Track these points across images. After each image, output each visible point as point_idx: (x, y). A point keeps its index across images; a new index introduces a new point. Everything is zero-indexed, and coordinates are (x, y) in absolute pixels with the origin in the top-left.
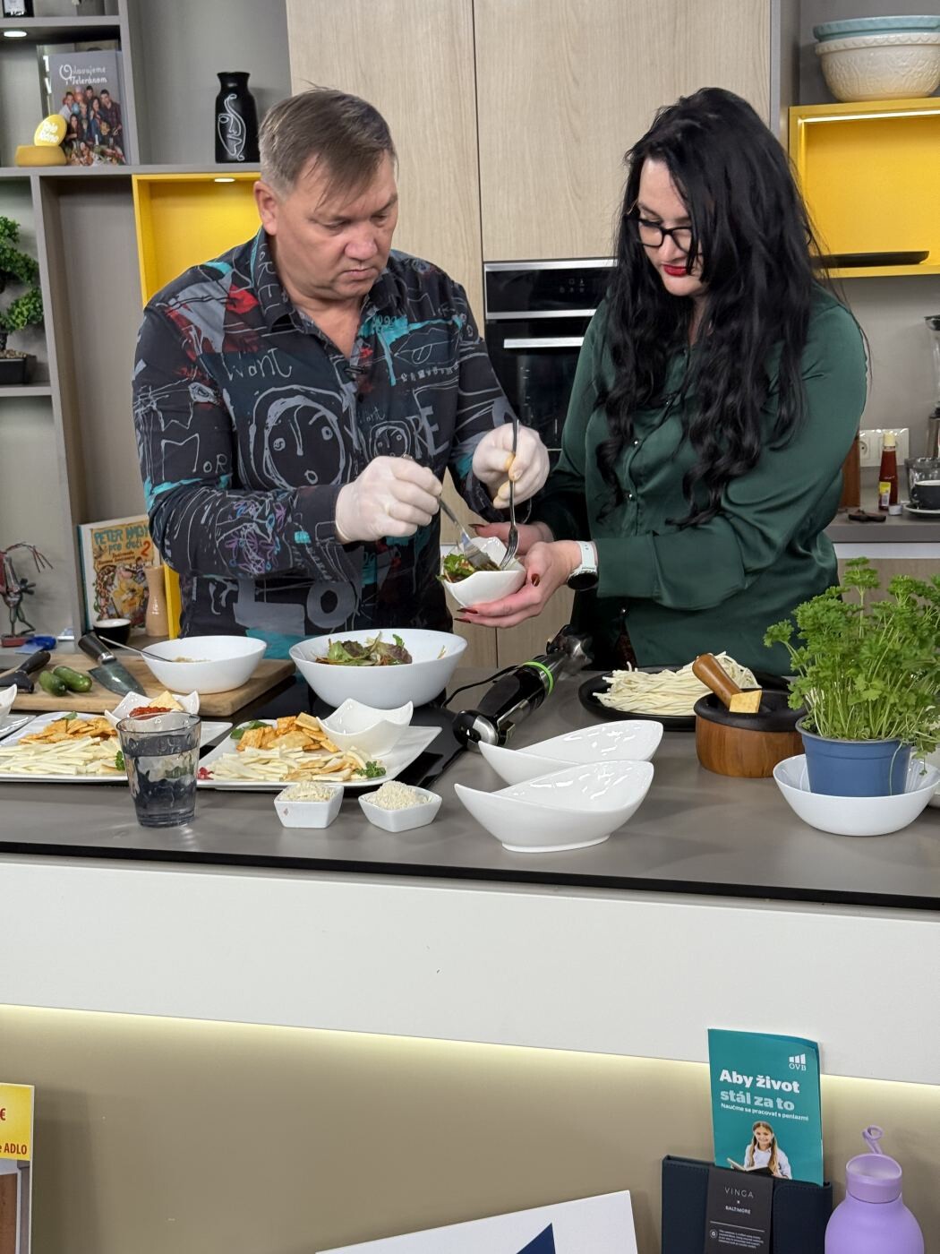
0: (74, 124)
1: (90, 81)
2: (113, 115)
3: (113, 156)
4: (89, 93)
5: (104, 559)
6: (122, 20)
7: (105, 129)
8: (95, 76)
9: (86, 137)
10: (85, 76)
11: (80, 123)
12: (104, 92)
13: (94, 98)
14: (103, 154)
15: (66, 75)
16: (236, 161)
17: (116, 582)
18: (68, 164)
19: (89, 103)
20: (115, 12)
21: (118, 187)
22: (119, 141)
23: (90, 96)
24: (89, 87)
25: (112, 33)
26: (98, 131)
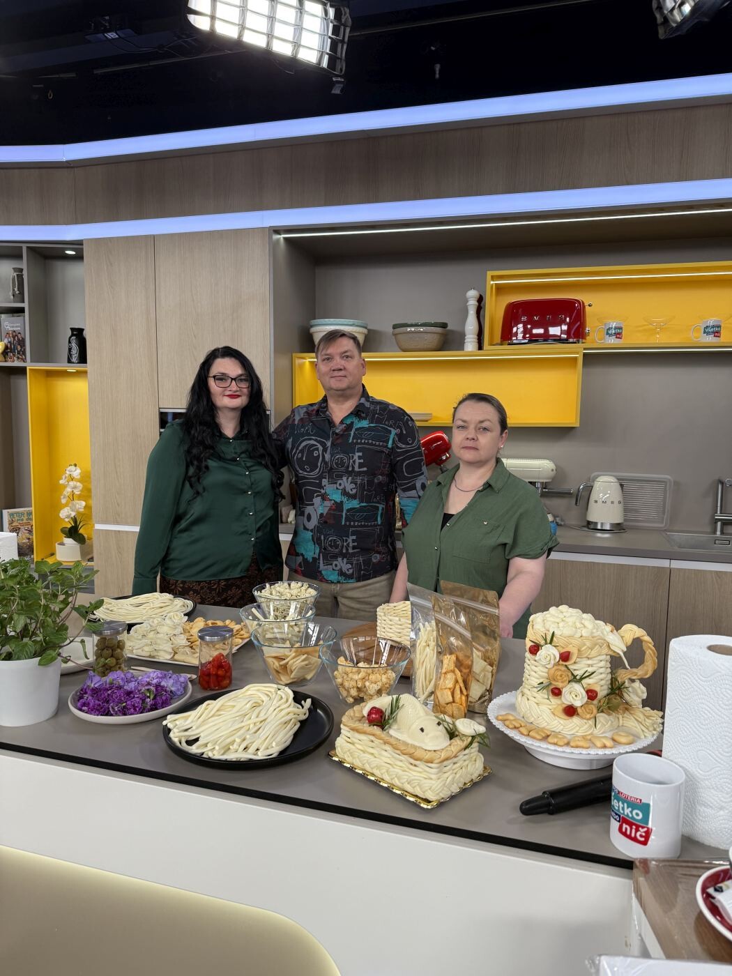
0: (9, 346)
1: (15, 329)
2: (22, 342)
3: (22, 359)
4: (14, 334)
5: (14, 524)
6: (26, 305)
7: (19, 348)
8: (17, 327)
9: (12, 351)
10: (13, 327)
11: (11, 346)
12: (19, 333)
13: (16, 335)
14: (18, 358)
15: (7, 326)
17: (20, 534)
18: (6, 361)
19: (14, 337)
20: (23, 302)
21: (22, 371)
22: (24, 353)
23: (15, 335)
24: (14, 332)
25: (21, 310)
26: (17, 349)
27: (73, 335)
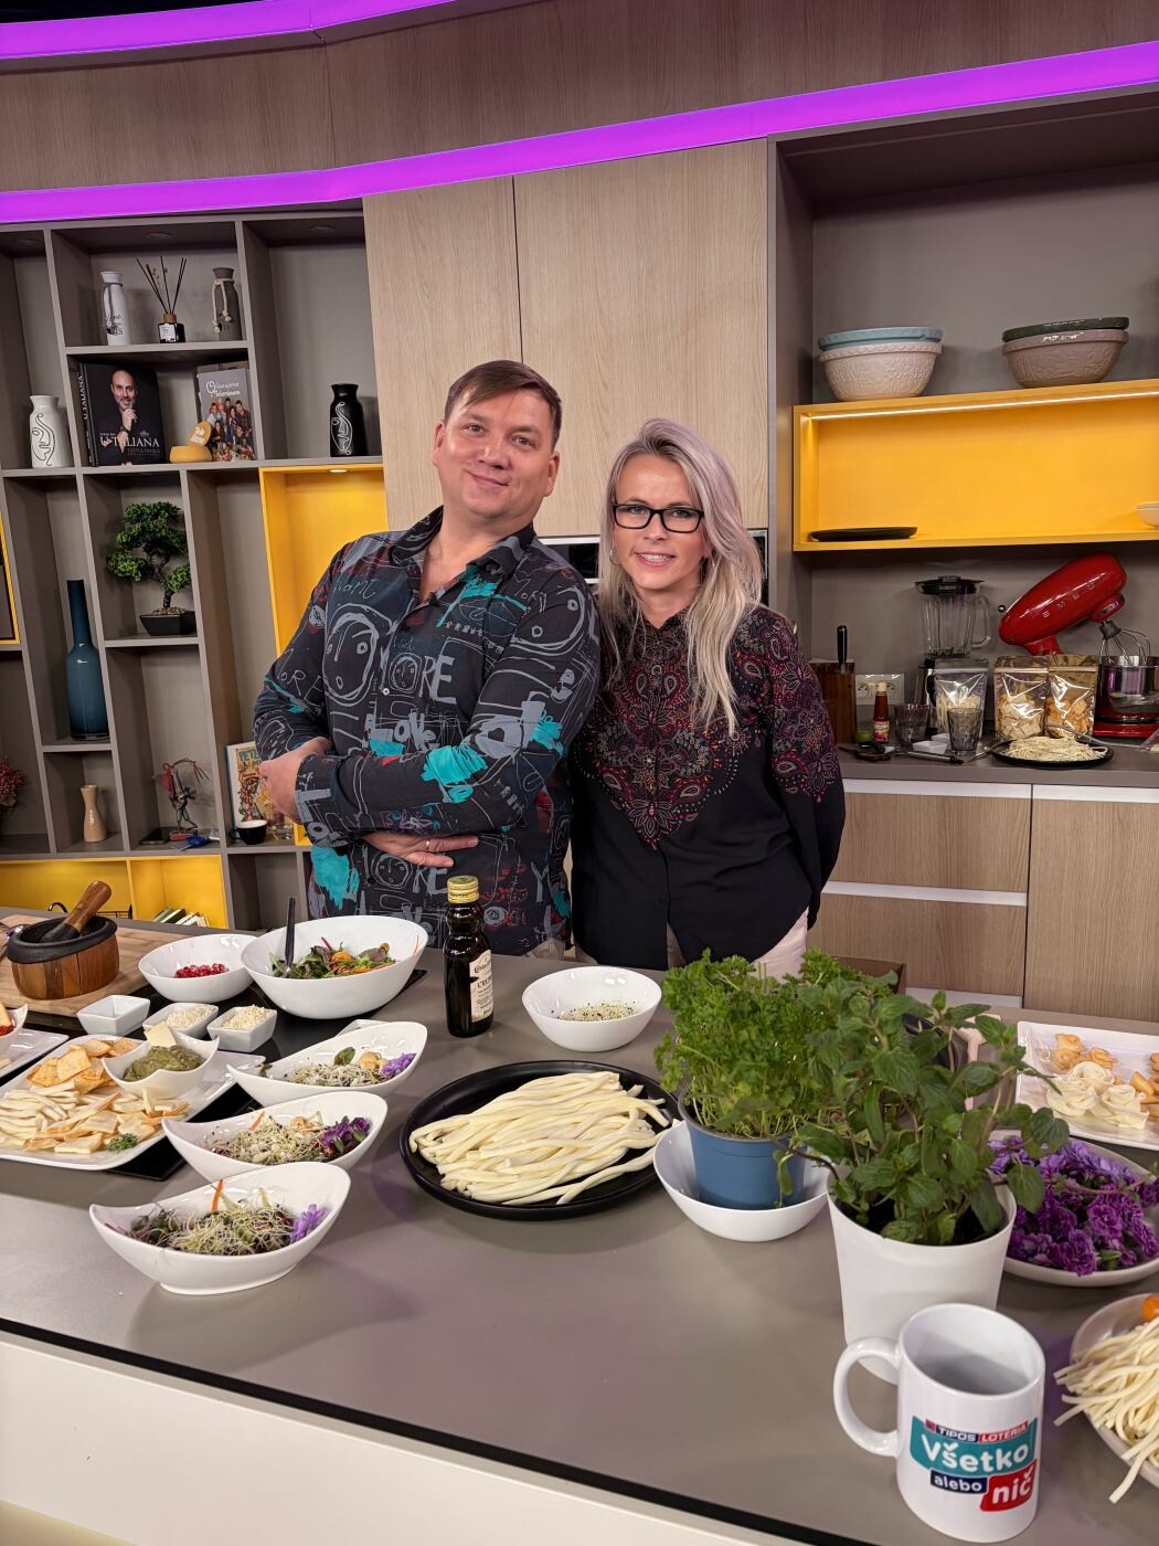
0: (218, 428)
1: (229, 394)
2: (245, 420)
4: (228, 404)
5: (248, 772)
6: (248, 344)
7: (240, 432)
11: (222, 428)
12: (239, 402)
13: (232, 407)
15: (211, 389)
16: (344, 455)
17: (259, 790)
19: (228, 411)
21: (249, 477)
22: (250, 441)
23: (229, 406)
24: (228, 399)
25: (241, 355)
26: (236, 434)
27: (337, 400)
